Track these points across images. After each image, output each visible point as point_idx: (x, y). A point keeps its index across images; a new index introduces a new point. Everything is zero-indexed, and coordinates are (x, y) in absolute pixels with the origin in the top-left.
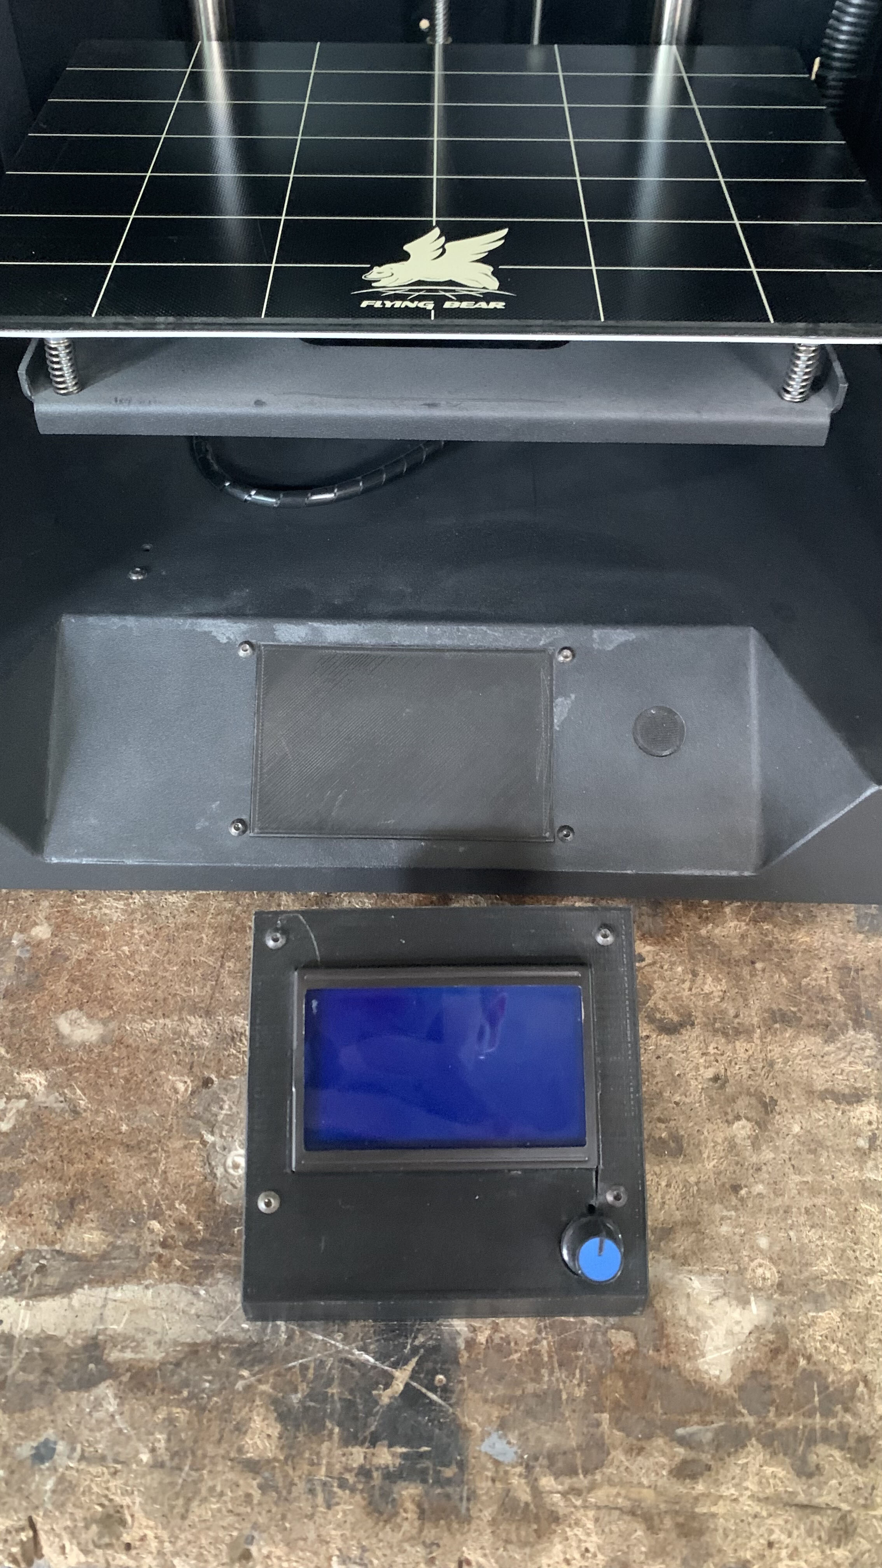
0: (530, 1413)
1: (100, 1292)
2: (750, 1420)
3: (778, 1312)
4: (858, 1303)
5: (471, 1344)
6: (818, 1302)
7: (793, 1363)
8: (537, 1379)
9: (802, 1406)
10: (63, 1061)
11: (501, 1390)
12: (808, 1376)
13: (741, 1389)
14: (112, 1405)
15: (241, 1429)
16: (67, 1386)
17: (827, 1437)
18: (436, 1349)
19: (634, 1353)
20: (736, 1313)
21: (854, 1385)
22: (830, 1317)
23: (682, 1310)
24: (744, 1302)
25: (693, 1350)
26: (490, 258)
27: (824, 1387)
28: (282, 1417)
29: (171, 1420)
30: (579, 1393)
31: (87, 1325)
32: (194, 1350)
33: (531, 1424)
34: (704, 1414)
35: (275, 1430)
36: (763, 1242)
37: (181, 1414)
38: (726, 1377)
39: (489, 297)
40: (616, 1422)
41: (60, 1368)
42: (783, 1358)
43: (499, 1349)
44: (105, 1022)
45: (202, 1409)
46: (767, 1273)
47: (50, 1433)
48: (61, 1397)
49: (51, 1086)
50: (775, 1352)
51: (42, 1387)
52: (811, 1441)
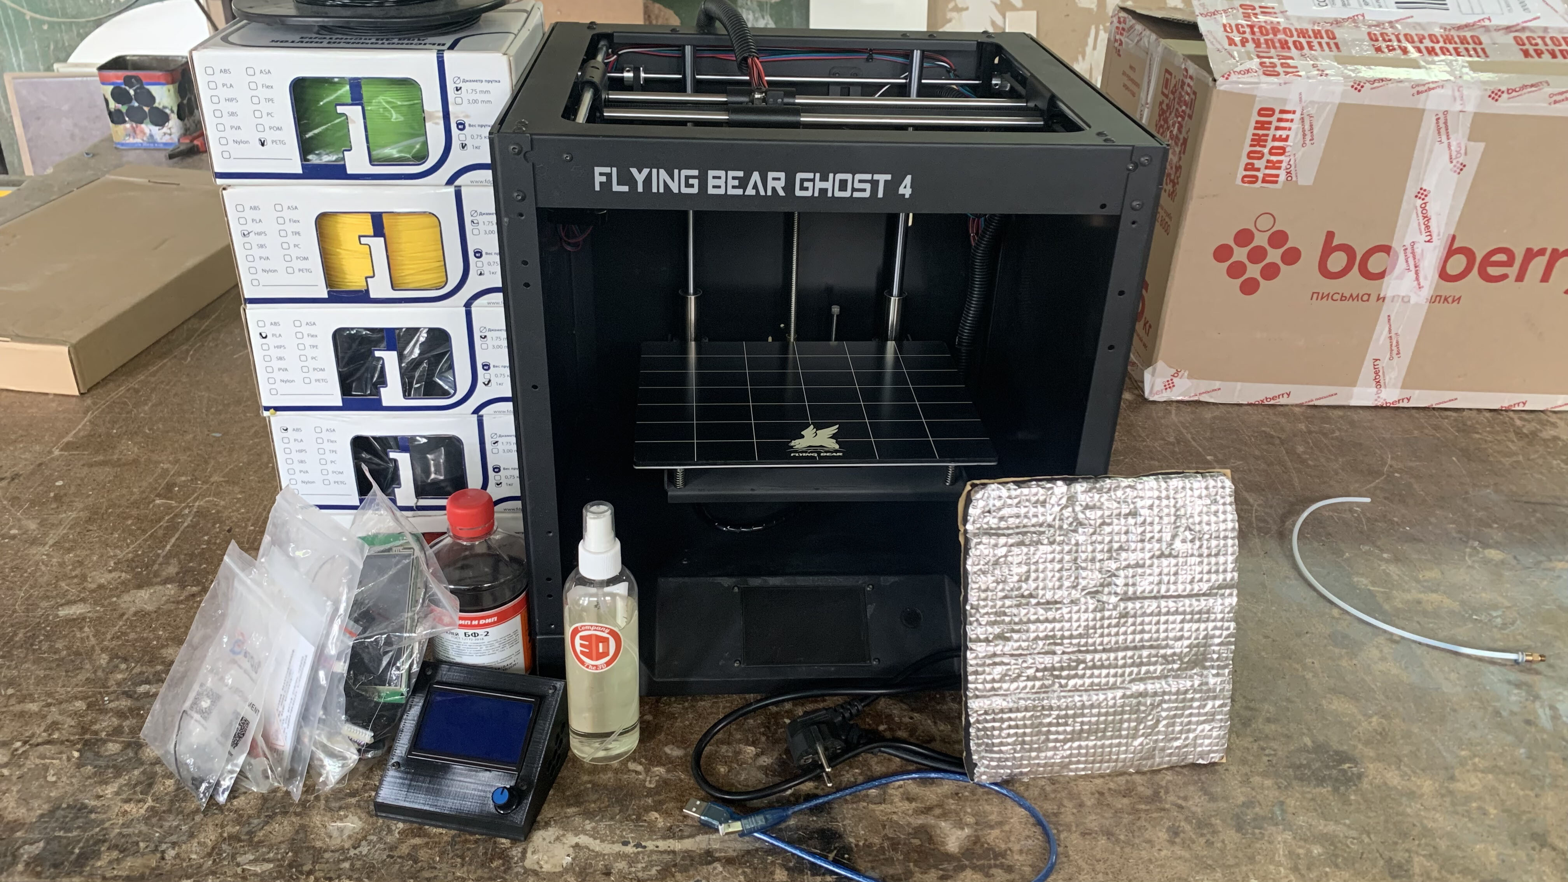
0: (883, 864)
1: (707, 836)
2: (967, 863)
3: (976, 831)
4: (1007, 828)
5: (857, 845)
6: (992, 827)
7: (982, 846)
8: (884, 854)
9: (987, 857)
10: (671, 762)
11: (870, 858)
12: (988, 849)
13: (963, 854)
14: (721, 869)
15: (772, 873)
16: (701, 864)
17: (996, 866)
18: (844, 847)
19: (921, 845)
20: (959, 833)
21: (1006, 851)
22: (996, 832)
23: (938, 832)
24: (963, 829)
25: (943, 843)
26: (834, 437)
27: (994, 852)
28: (788, 869)
29: (744, 872)
30: (901, 858)
31: (704, 846)
32: (748, 852)
33: (883, 867)
34: (949, 862)
35: (786, 873)
36: (969, 810)
37: (748, 870)
38: (957, 850)
39: (836, 451)
40: (915, 865)
41: (697, 859)
42: (978, 845)
43: (868, 846)
44: (685, 749)
45: (756, 869)
46: (970, 820)
47: (698, 878)
48: (700, 868)
49: (668, 771)
50: (975, 843)
51: (692, 865)
52: (990, 867)
